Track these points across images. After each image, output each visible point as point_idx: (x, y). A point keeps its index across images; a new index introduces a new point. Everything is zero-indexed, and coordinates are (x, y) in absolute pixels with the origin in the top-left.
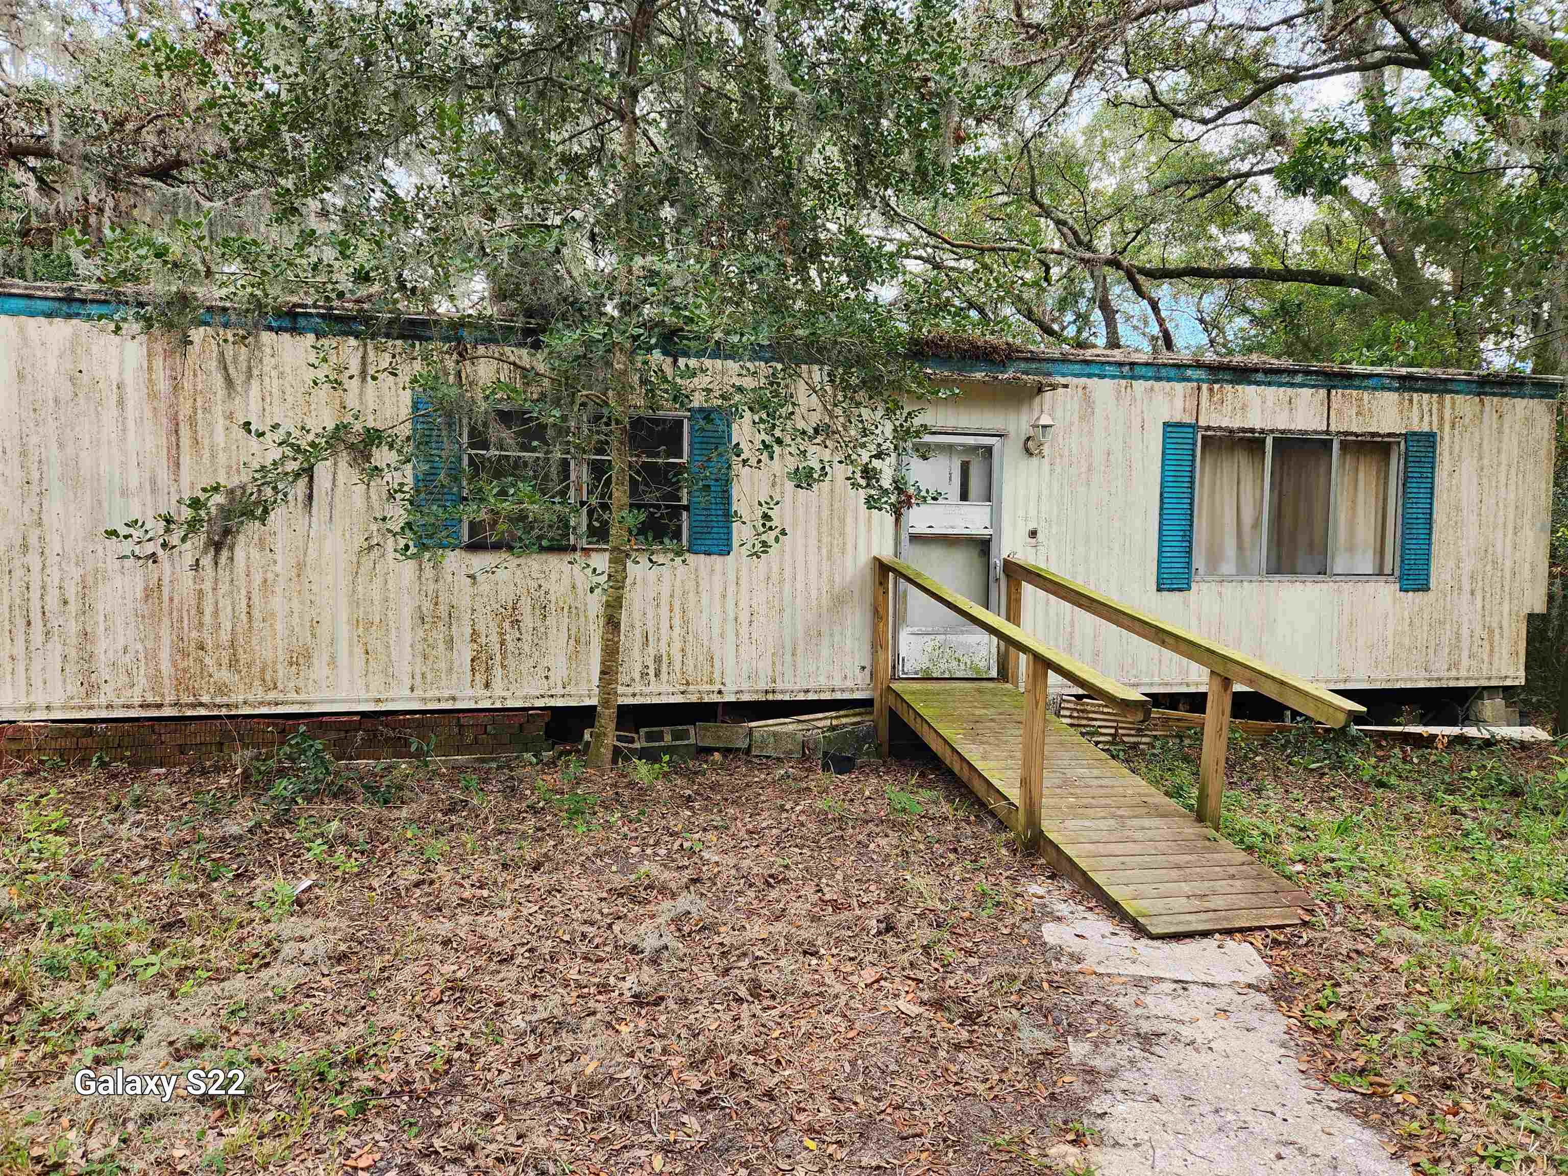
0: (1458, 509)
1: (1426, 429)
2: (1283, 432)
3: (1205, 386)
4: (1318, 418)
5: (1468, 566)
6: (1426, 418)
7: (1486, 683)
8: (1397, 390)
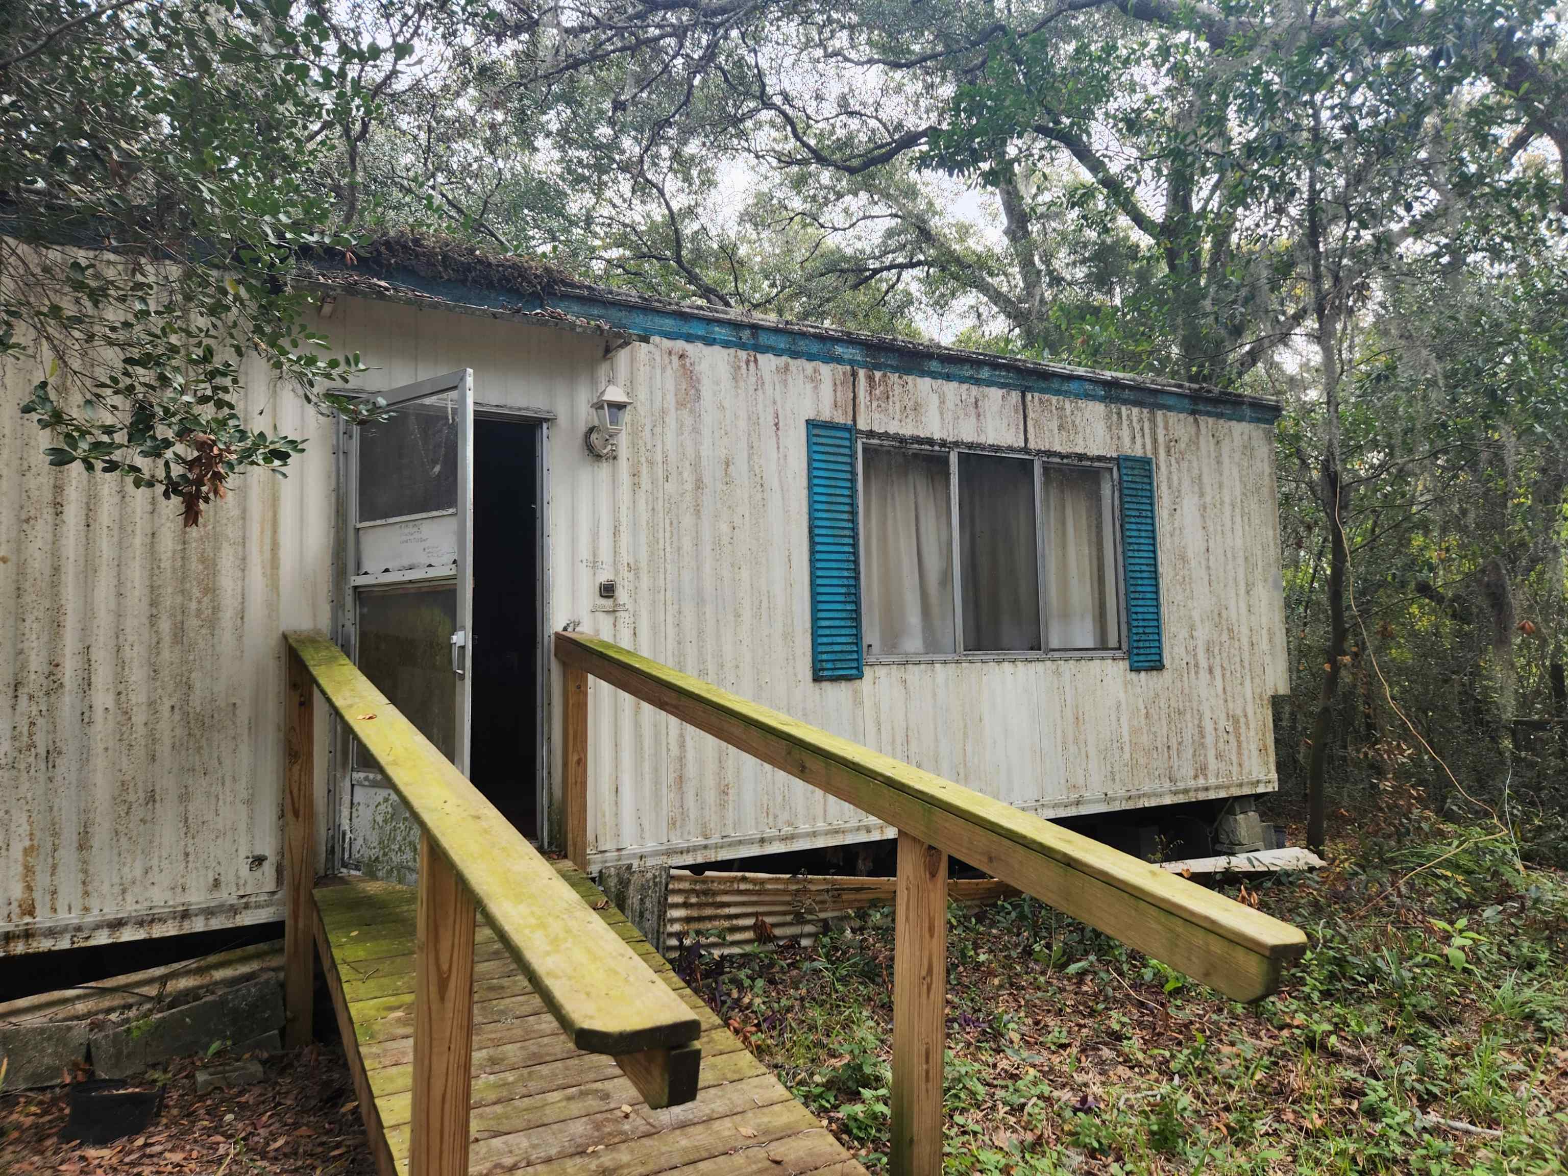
0: (1183, 558)
1: (1139, 453)
2: (970, 446)
3: (862, 373)
4: (1013, 430)
5: (1202, 633)
6: (1139, 440)
7: (1236, 792)
8: (1102, 399)
